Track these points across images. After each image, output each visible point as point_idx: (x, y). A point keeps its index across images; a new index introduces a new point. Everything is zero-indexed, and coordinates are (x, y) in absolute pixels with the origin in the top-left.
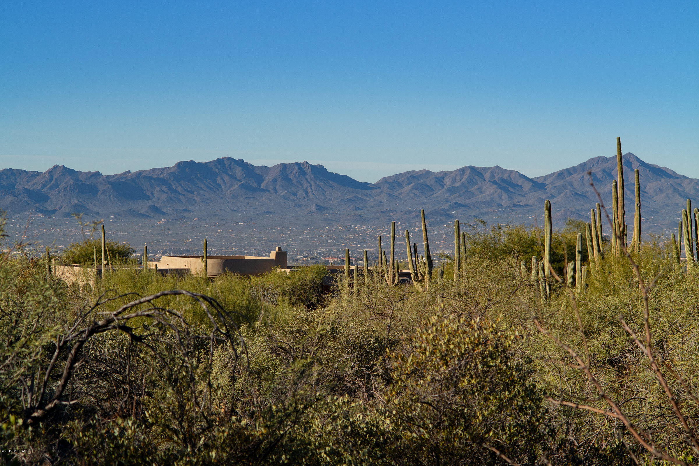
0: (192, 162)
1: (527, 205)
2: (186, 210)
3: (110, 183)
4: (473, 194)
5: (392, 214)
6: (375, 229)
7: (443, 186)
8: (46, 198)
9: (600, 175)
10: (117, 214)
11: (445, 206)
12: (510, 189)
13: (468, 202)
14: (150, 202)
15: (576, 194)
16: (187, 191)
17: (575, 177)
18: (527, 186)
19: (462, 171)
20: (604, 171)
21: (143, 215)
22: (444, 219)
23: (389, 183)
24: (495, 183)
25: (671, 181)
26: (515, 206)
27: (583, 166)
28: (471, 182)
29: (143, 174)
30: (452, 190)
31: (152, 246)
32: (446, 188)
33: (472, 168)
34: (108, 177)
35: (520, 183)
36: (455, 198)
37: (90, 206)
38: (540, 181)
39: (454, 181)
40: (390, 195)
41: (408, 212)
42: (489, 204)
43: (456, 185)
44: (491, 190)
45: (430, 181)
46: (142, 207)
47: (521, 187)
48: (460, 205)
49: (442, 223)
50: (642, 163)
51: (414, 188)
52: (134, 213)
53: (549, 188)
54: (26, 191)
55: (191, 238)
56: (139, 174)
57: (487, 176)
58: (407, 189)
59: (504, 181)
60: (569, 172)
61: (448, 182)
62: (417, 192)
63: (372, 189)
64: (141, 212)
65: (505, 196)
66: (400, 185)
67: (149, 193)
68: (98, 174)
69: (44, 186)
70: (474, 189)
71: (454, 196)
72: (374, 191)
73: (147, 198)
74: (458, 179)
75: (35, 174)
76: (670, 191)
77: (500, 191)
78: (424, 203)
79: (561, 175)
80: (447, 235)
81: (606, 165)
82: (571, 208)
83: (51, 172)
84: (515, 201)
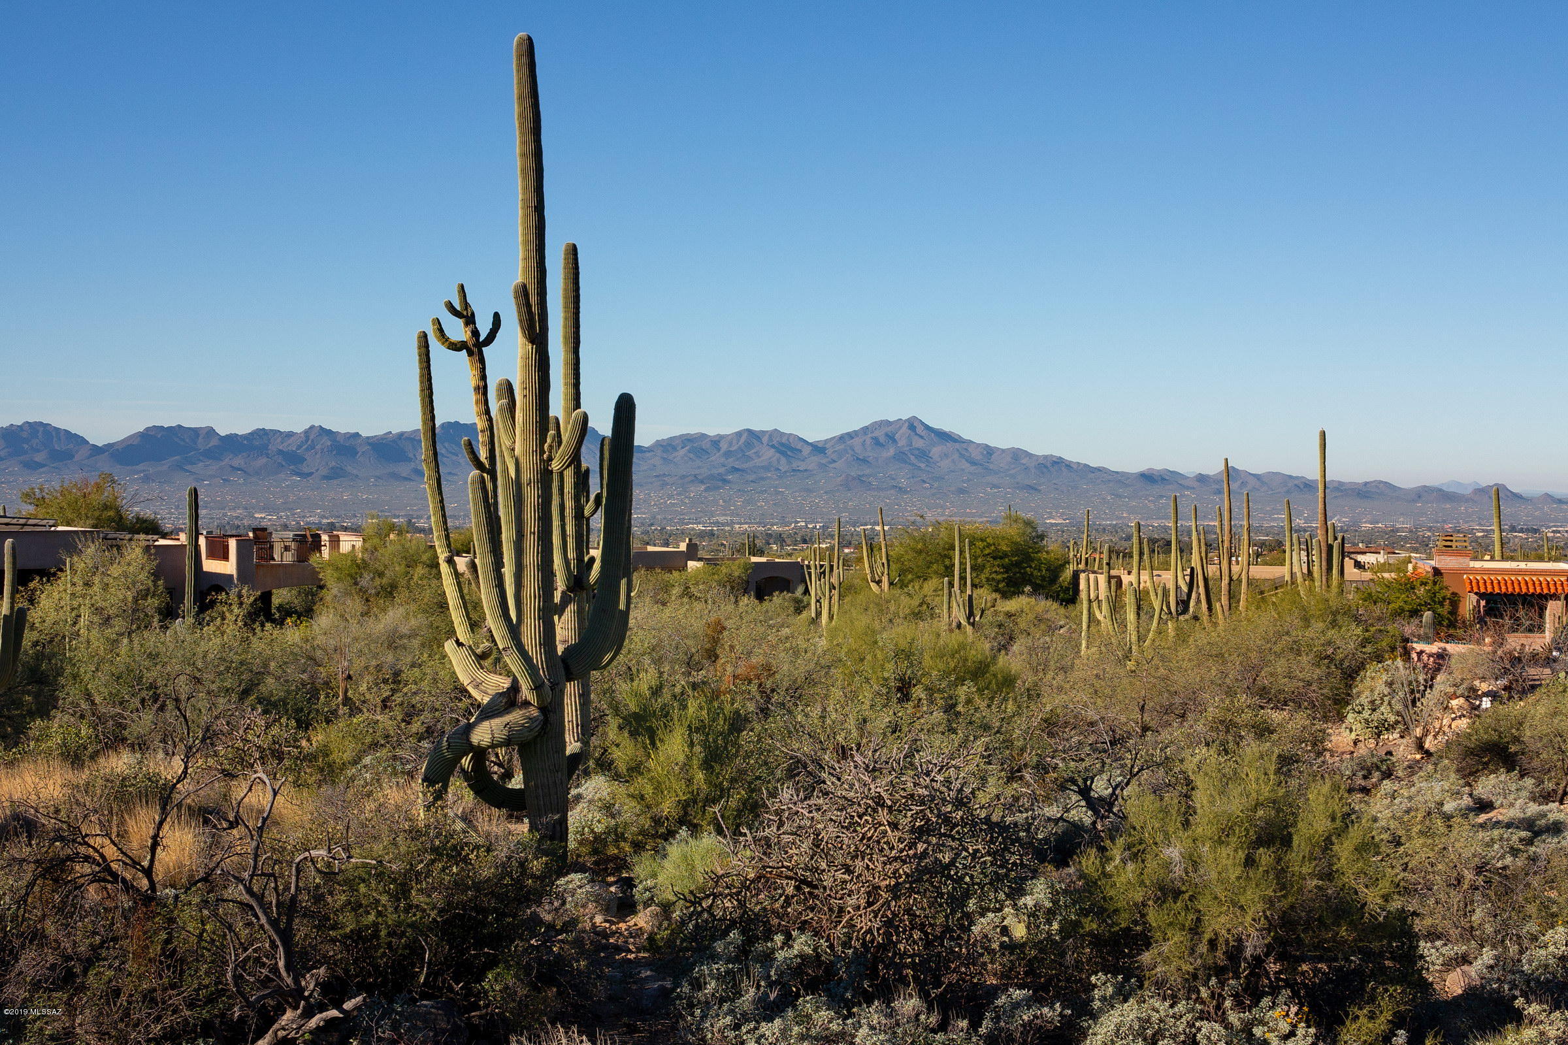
0: (457, 423)
1: (806, 470)
2: (450, 473)
3: (369, 444)
4: (750, 458)
5: (666, 479)
6: (649, 494)
7: (719, 450)
8: (302, 460)
9: (882, 440)
10: (378, 478)
11: (721, 470)
12: (789, 453)
13: (744, 466)
14: (413, 465)
15: (858, 458)
16: (451, 453)
17: (857, 442)
18: (806, 450)
19: (739, 434)
20: (887, 435)
21: (406, 479)
22: (720, 484)
23: (662, 446)
24: (773, 446)
25: (957, 445)
26: (794, 470)
27: (865, 430)
28: (749, 445)
29: (406, 435)
30: (728, 454)
31: (416, 511)
32: (722, 452)
33: (749, 431)
34: (368, 438)
35: (799, 447)
36: (731, 462)
37: (349, 469)
38: (820, 445)
39: (731, 444)
40: (664, 459)
41: (683, 477)
42: (767, 468)
43: (733, 449)
44: (769, 454)
45: (705, 445)
46: (404, 469)
47: (800, 451)
48: (737, 470)
49: (719, 488)
50: (927, 427)
51: (689, 451)
52: (395, 476)
53: (829, 452)
54: (280, 452)
55: (456, 502)
56: (402, 434)
57: (765, 440)
58: (682, 452)
59: (783, 445)
60: (850, 435)
61: (724, 446)
62: (692, 455)
63: (645, 452)
64: (404, 475)
65: (783, 460)
66: (674, 449)
67: (411, 455)
68: (357, 435)
69: (299, 447)
70: (751, 453)
71: (731, 460)
72: (648, 455)
73: (410, 460)
74: (734, 442)
75: (290, 434)
76: (956, 456)
77: (778, 455)
78: (699, 467)
79: (842, 438)
80: (724, 501)
81: (889, 429)
82: (852, 474)
83: (306, 432)
84: (794, 465)
